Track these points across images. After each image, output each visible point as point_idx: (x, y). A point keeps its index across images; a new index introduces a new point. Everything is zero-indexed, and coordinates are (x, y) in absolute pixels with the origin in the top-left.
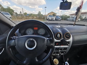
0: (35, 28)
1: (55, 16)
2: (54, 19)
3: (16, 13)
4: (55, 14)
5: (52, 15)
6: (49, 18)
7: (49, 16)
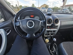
0: (31, 16)
1: (47, 8)
2: (46, 11)
3: (12, 6)
4: (47, 6)
5: (45, 7)
6: (42, 10)
7: (42, 8)
